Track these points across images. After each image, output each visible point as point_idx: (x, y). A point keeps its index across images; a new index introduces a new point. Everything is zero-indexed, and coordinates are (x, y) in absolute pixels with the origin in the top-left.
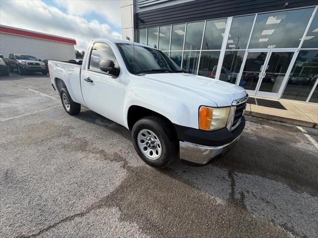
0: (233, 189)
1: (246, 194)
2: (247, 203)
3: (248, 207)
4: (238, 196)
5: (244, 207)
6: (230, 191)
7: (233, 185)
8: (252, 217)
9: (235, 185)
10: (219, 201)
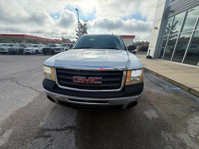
0: (53, 130)
1: (49, 139)
2: (40, 140)
3: (36, 140)
4: (47, 133)
5: (37, 137)
6: (51, 128)
7: (58, 130)
8: (28, 143)
9: (57, 132)
10: (42, 123)
